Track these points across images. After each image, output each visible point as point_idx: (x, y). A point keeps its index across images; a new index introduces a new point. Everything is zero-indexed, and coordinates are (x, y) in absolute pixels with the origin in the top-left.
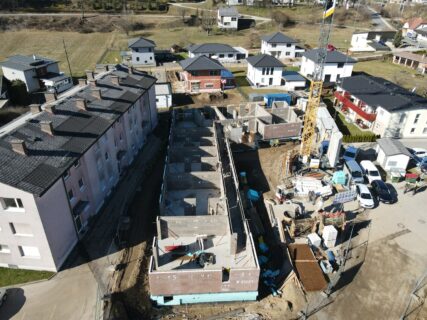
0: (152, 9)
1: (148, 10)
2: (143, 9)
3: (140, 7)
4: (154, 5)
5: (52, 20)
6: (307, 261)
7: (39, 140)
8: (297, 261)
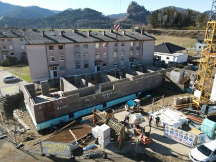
6: (74, 136)
7: (55, 35)
8: (70, 130)
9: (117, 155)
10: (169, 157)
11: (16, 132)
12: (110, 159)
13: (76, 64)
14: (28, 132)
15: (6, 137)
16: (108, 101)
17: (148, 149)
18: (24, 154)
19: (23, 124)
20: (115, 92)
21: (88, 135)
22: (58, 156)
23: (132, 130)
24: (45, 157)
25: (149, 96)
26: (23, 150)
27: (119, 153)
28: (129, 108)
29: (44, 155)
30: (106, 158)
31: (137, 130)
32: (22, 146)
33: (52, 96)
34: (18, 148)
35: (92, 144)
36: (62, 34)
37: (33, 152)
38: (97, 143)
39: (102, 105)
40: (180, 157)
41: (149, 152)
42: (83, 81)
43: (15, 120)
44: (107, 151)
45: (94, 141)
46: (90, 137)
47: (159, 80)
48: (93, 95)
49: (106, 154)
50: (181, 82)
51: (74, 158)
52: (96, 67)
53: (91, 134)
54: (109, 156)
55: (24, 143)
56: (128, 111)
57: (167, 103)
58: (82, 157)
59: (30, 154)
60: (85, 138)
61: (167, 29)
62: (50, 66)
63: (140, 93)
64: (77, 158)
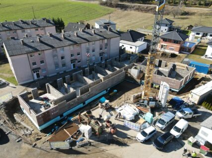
0: (200, 4)
1: (198, 5)
2: (195, 4)
3: (194, 3)
4: (202, 2)
5: (145, 8)
6: (68, 133)
7: (33, 42)
8: (65, 130)
9: (97, 143)
10: (126, 139)
11: (26, 135)
12: (93, 146)
13: (55, 65)
14: (33, 132)
15: (21, 140)
16: (86, 100)
17: (115, 136)
18: (39, 150)
19: (27, 127)
20: (91, 93)
21: (77, 132)
22: (61, 148)
23: (104, 124)
24: (53, 150)
25: (115, 91)
26: (37, 148)
27: (98, 141)
28: (102, 105)
29: (52, 149)
30: (90, 145)
31: (108, 124)
32: (35, 145)
33: (42, 100)
34: (34, 147)
35: (81, 137)
36: (40, 40)
37: (44, 148)
38: (84, 136)
39: (82, 104)
40: (132, 138)
41: (115, 138)
42: (66, 85)
43: (19, 124)
44: (91, 141)
45: (82, 135)
46: (79, 132)
47: (122, 77)
48: (76, 99)
49: (90, 143)
50: (138, 77)
51: (71, 148)
52: (72, 64)
53: (79, 131)
54: (92, 144)
55: (36, 142)
56: (101, 108)
57: (128, 97)
58: (76, 147)
59: (43, 150)
60: (76, 134)
61: (133, 3)
62: (33, 70)
63: (109, 89)
64: (73, 148)
